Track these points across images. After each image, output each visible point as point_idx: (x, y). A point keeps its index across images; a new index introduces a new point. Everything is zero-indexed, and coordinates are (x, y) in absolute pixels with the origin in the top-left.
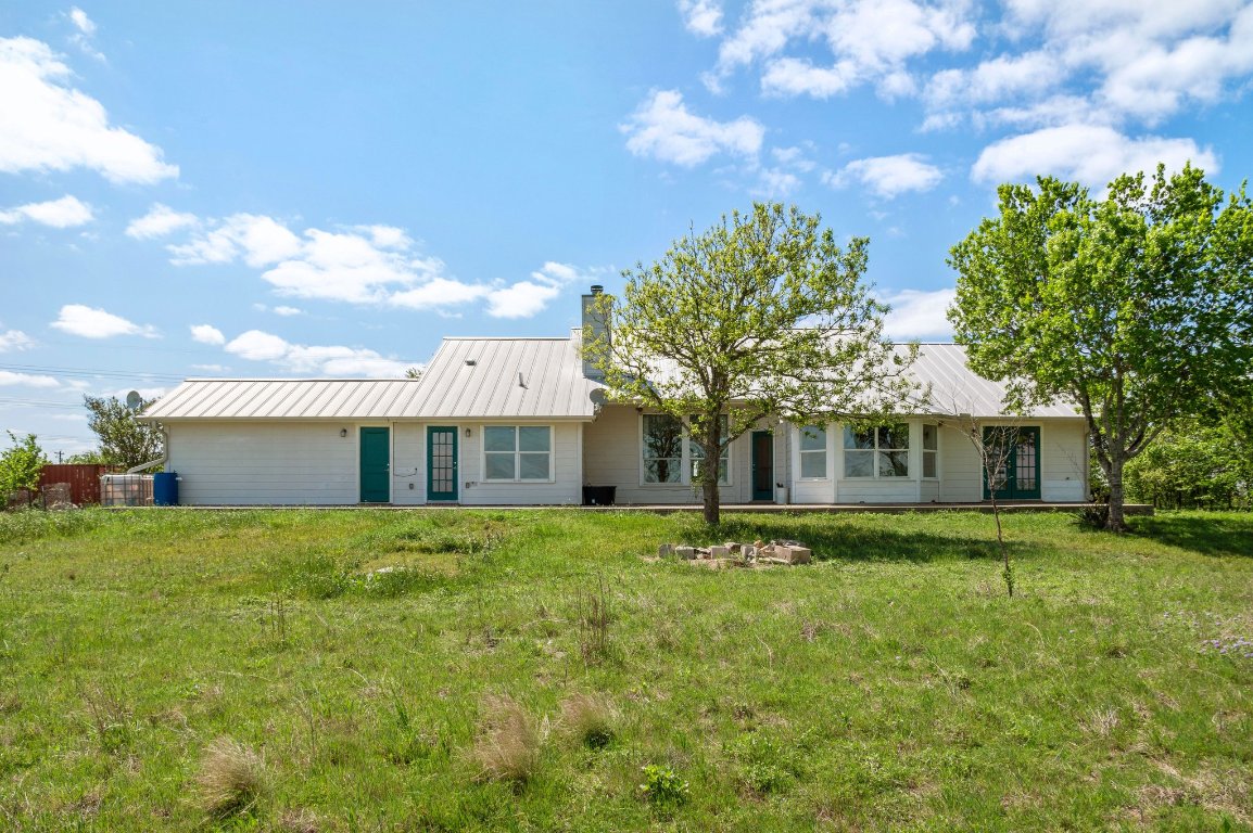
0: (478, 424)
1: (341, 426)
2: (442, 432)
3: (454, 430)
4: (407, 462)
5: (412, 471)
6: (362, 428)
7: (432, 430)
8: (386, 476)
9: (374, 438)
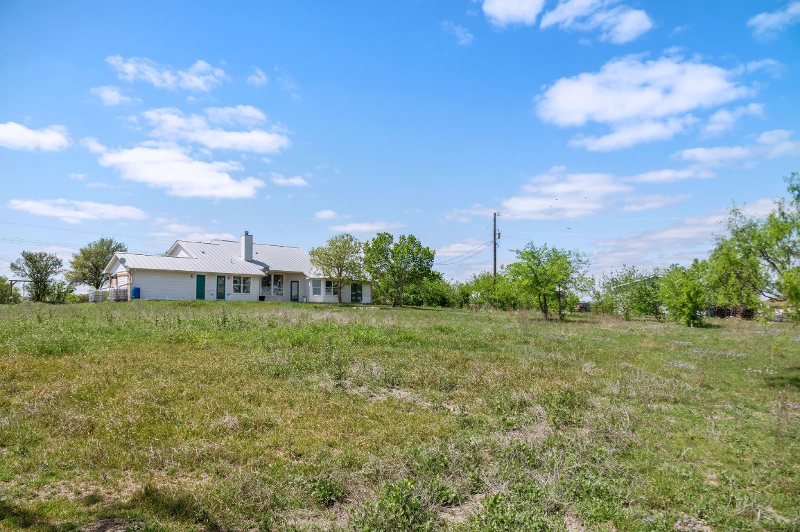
0: (231, 275)
1: (191, 274)
2: (221, 278)
3: (224, 277)
4: (211, 287)
5: (212, 290)
6: (197, 275)
7: (218, 277)
8: (204, 291)
9: (201, 278)
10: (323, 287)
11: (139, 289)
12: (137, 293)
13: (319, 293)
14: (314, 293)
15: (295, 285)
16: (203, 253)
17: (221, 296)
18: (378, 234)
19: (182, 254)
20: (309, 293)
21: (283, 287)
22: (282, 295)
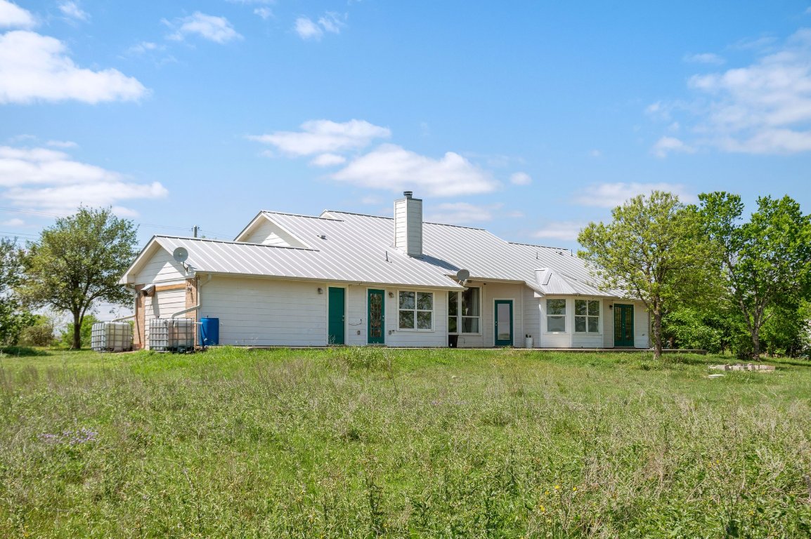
0: (396, 289)
2: (376, 296)
3: (382, 292)
4: (356, 312)
5: (359, 321)
6: (330, 288)
7: (370, 291)
8: (342, 324)
9: (337, 295)
10: (569, 315)
11: (216, 320)
12: (211, 331)
13: (561, 328)
14: (551, 329)
15: (504, 308)
16: (323, 238)
17: (376, 334)
18: (702, 197)
19: (272, 239)
20: (539, 329)
21: (478, 315)
22: (478, 332)
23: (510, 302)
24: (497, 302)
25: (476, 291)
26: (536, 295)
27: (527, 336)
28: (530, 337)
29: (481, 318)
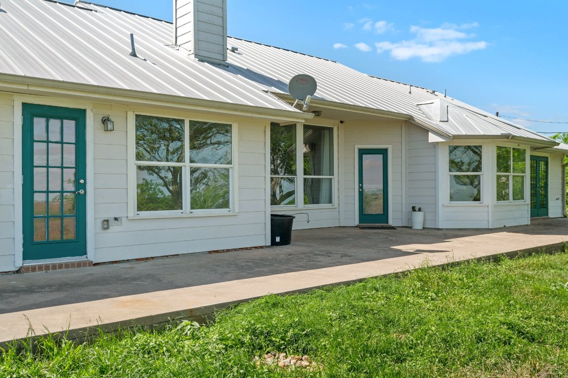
10: (488, 173)
13: (474, 196)
14: (456, 197)
20: (435, 196)
21: (332, 173)
22: (330, 202)
23: (384, 152)
24: (362, 152)
25: (327, 133)
26: (433, 138)
27: (414, 209)
28: (420, 210)
29: (335, 178)
